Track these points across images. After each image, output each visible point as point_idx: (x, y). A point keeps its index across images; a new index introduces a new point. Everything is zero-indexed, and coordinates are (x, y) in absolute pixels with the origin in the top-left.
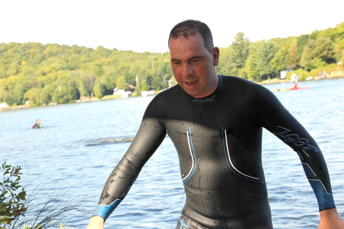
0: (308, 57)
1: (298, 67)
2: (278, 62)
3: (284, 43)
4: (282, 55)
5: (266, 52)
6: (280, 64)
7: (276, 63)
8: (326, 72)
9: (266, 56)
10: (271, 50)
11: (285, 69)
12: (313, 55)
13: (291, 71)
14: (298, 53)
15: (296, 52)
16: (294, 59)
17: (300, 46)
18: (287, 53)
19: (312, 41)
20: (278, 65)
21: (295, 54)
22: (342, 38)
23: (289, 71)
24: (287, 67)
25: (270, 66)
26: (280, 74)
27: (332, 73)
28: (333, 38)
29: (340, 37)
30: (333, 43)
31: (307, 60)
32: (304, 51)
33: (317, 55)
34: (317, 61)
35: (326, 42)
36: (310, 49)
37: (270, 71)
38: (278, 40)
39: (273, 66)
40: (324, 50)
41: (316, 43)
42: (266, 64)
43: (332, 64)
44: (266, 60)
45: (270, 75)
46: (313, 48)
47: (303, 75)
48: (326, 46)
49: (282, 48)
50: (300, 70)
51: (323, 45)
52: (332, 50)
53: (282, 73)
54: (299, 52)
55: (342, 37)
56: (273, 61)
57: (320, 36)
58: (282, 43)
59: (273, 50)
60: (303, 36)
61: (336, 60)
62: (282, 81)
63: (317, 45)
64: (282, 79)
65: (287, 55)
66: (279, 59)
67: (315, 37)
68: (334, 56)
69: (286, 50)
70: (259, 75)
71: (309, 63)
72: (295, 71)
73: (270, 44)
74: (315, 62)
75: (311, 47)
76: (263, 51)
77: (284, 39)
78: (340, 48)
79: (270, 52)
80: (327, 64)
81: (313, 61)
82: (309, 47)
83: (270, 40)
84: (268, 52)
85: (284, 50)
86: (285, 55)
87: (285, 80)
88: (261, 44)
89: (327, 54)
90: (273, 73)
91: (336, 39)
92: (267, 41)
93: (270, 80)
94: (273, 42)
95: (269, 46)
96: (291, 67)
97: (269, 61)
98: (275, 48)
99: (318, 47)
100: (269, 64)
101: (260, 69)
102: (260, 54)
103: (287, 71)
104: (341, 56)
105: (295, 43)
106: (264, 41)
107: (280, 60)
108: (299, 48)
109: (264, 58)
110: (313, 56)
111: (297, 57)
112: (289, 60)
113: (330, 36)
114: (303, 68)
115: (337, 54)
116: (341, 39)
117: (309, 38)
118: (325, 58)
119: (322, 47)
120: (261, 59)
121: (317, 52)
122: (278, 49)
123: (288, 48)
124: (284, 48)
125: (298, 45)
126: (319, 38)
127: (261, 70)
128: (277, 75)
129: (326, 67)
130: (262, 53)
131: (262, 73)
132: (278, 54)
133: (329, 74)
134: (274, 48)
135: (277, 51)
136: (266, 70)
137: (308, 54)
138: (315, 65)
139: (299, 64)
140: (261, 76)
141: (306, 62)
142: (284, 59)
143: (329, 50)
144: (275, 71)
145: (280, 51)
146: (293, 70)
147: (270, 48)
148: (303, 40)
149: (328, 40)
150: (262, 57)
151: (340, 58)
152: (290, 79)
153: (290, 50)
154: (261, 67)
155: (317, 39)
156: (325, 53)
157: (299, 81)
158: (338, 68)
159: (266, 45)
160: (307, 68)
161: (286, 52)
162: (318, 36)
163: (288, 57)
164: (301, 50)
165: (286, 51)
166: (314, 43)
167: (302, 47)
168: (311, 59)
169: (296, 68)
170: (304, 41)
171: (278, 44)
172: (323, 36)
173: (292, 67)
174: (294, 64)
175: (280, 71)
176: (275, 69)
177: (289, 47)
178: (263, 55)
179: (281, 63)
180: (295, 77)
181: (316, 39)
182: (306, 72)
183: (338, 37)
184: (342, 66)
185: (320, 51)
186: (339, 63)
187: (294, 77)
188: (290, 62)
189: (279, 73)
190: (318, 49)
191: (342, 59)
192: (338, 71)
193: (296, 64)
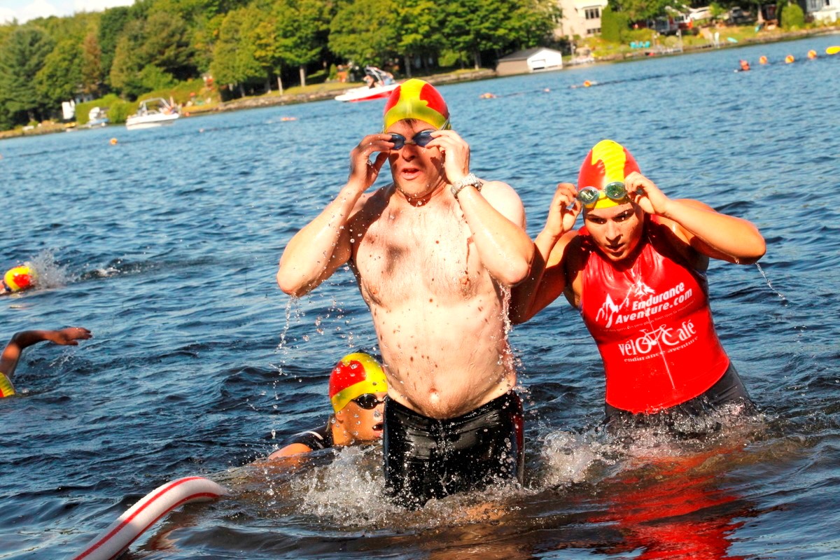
0: (130, 64)
1: (106, 89)
2: (55, 79)
3: (67, 31)
4: (64, 60)
5: (22, 52)
6: (57, 83)
7: (50, 82)
8: (176, 102)
9: (23, 64)
10: (34, 49)
11: (72, 96)
12: (141, 58)
13: (89, 100)
14: (103, 55)
15: (98, 52)
16: (94, 71)
17: (108, 36)
18: (75, 56)
19: (138, 23)
20: (53, 85)
21: (96, 56)
22: (210, 15)
23: (82, 101)
24: (77, 91)
25: (33, 88)
26: (61, 108)
27: (189, 103)
28: (188, 16)
29: (205, 14)
30: (189, 29)
31: (126, 73)
32: (117, 50)
33: (151, 58)
34: (152, 74)
35: (172, 28)
36: (132, 43)
37: (34, 102)
38: (50, 24)
39: (44, 88)
40: (167, 46)
41: (148, 28)
42: (23, 85)
43: (190, 81)
44: (22, 73)
45: (34, 110)
46: (140, 41)
47: (119, 109)
48: (173, 35)
49: (62, 44)
50: (111, 96)
51: (164, 34)
52: (187, 45)
53: (65, 105)
54: (104, 51)
55: (211, 12)
56: (40, 75)
57: (156, 11)
58: (62, 31)
59: (39, 49)
60: (115, 10)
61: (199, 69)
62: (68, 125)
63: (149, 33)
64: (66, 121)
65: (77, 61)
66: (56, 70)
67: (145, 13)
68: (193, 61)
69: (73, 47)
70: (7, 112)
71: (132, 77)
72: (99, 101)
73: (32, 32)
74: (146, 76)
75: (135, 38)
76: (13, 52)
77: (66, 21)
78: (208, 39)
79: (32, 53)
80: (176, 81)
81: (141, 74)
82: (129, 40)
83: (29, 23)
84: (27, 53)
85: (67, 48)
86: (71, 61)
87: (73, 124)
88: (8, 34)
89: (177, 56)
90: (43, 105)
91: (195, 17)
92: (24, 26)
93: (36, 126)
94: (38, 28)
95: (28, 40)
96: (86, 90)
97: (30, 75)
98: (45, 44)
99: (153, 39)
100: (31, 84)
101: (7, 96)
102: (7, 59)
103: (78, 100)
104: (209, 61)
105: (94, 29)
106: (15, 24)
107: (59, 73)
108: (105, 42)
109: (17, 69)
110: (143, 63)
111: (101, 65)
112: (80, 72)
113: (181, 10)
114: (118, 92)
115: (199, 55)
116: (209, 18)
117: (130, 15)
118: (171, 67)
119: (163, 39)
120: (11, 71)
121: (151, 51)
122: (52, 45)
123: (77, 43)
124: (67, 43)
125: (103, 35)
126: (155, 17)
127: (11, 100)
128: (54, 111)
129: (175, 88)
130: (11, 56)
131: (14, 107)
132: (53, 58)
133: (184, 105)
134: (41, 43)
135: (51, 50)
136: (24, 99)
137: (129, 58)
138: (147, 83)
139: (106, 82)
140: (10, 115)
141: (124, 77)
142: (67, 70)
143: (180, 45)
144: (46, 101)
145: (56, 50)
146: (91, 96)
147: (32, 44)
148: (116, 20)
149: (177, 22)
150: (12, 66)
151: (206, 66)
152: (86, 120)
153: (83, 47)
154: (12, 91)
155: (150, 19)
156: (170, 53)
157: (108, 123)
158: (205, 89)
159: (20, 35)
160: (126, 90)
161: (75, 51)
162: (151, 10)
163: (79, 65)
164: (110, 48)
165: (73, 49)
166: (142, 28)
167: (112, 39)
168: (136, 68)
169: (100, 92)
170: (118, 24)
171: (52, 33)
172: (166, 11)
173: (90, 89)
174: (94, 83)
175: (60, 101)
176: (46, 96)
177: (80, 39)
178: (14, 63)
179: (61, 81)
180: (99, 115)
181: (146, 18)
182: (124, 102)
183: (202, 13)
184: (214, 85)
185: (157, 48)
186: (205, 79)
187: (95, 115)
188: (84, 77)
189: (57, 106)
190: (153, 44)
191: (214, 67)
192: (204, 97)
193: (98, 83)
